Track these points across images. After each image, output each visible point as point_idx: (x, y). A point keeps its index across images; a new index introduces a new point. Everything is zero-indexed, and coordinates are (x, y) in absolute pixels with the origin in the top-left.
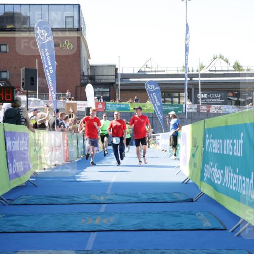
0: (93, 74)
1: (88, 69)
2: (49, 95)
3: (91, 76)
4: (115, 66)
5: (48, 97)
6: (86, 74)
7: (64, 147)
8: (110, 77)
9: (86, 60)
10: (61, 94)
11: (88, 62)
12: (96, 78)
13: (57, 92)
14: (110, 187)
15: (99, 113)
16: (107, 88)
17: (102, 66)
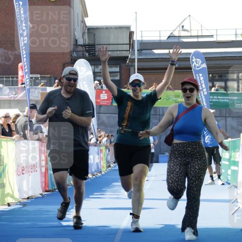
0: (91, 43)
1: (83, 34)
2: (17, 78)
3: (89, 45)
4: (128, 28)
5: (17, 82)
6: (81, 42)
7: (41, 167)
8: (120, 47)
9: (80, 19)
10: (39, 76)
11: (83, 22)
12: (97, 49)
13: (31, 73)
14: (118, 237)
15: (102, 109)
16: (115, 65)
17: (107, 28)
